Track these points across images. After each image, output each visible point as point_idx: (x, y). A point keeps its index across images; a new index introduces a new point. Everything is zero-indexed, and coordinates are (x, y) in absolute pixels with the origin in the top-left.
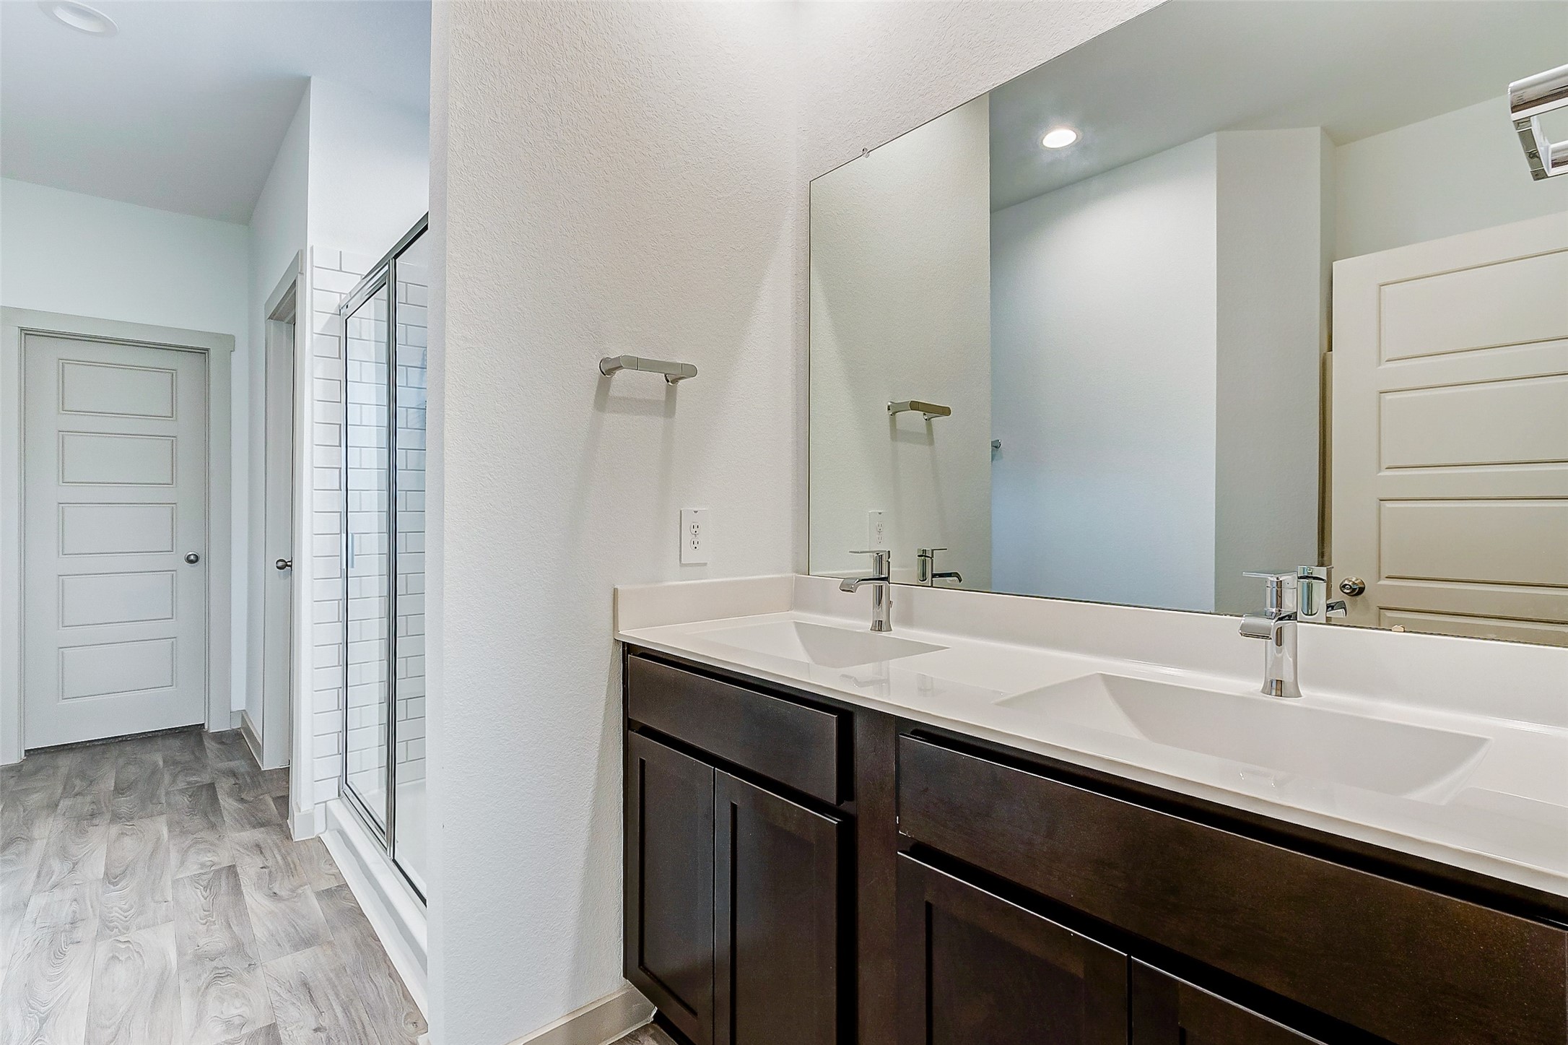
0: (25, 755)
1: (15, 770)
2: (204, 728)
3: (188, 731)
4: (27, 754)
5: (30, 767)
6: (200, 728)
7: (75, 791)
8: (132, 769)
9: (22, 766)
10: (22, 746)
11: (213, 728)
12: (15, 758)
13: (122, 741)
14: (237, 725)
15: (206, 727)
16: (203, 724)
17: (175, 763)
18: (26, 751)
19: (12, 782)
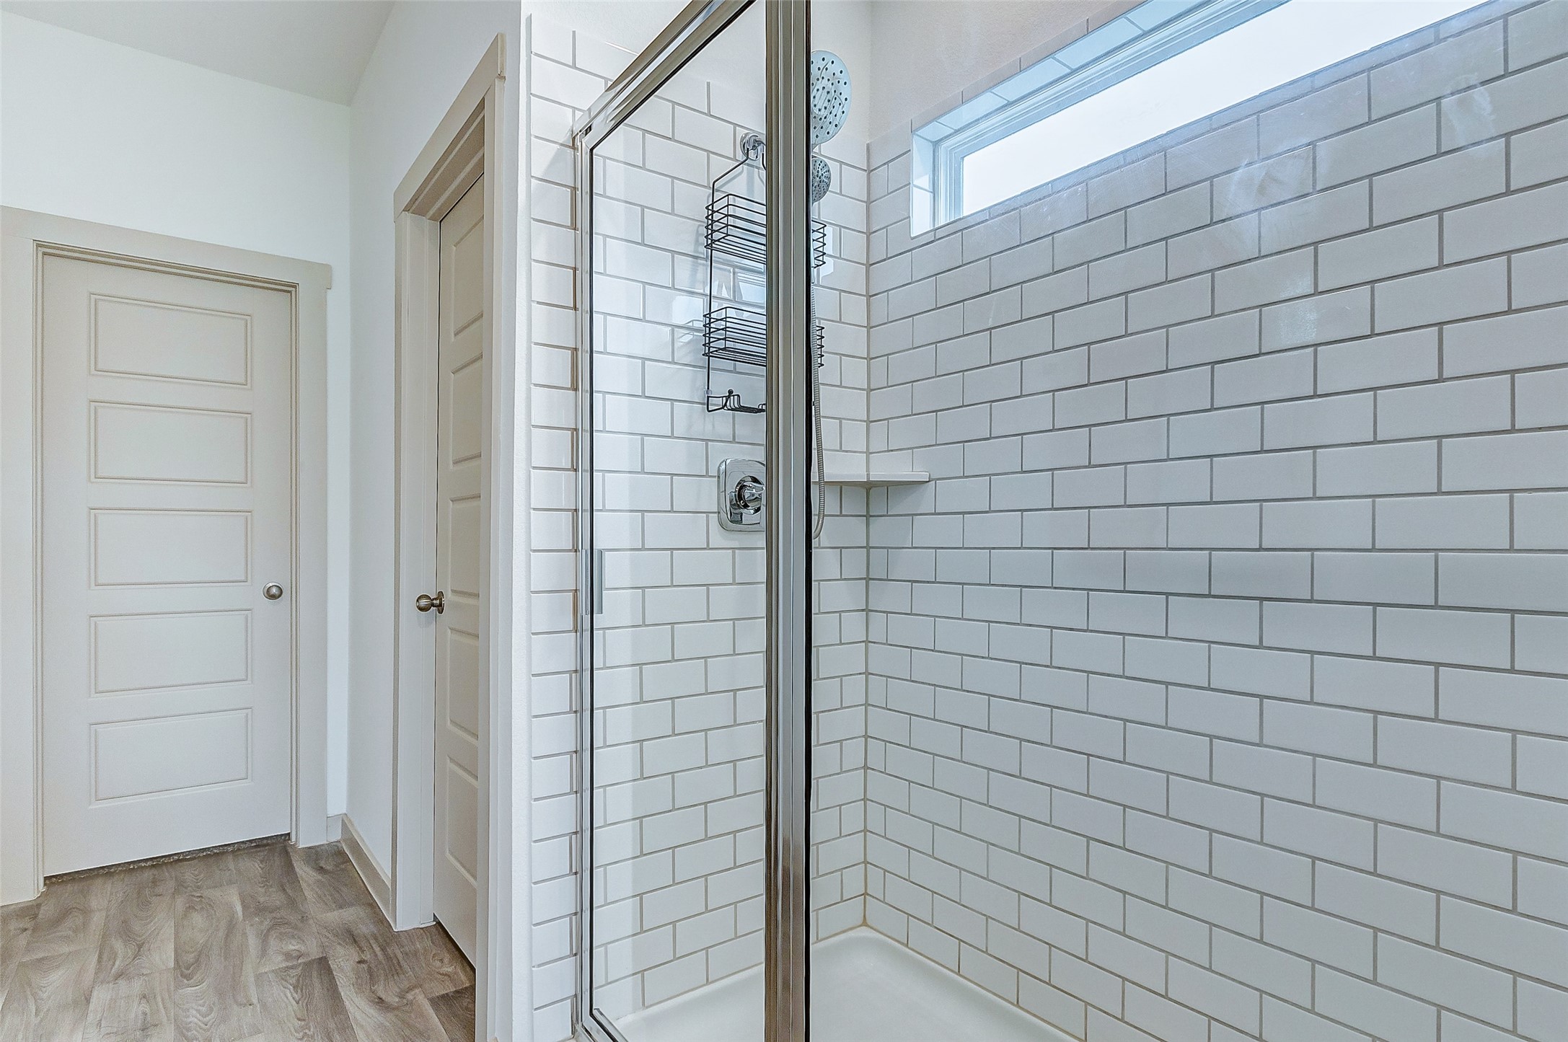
0: (45, 884)
1: (29, 911)
2: (289, 839)
3: (268, 845)
4: (47, 882)
5: (47, 911)
6: (285, 840)
7: (116, 966)
8: (198, 919)
9: (39, 906)
10: (40, 871)
11: (304, 840)
12: (29, 891)
13: (179, 860)
14: (336, 836)
15: (293, 839)
16: (289, 834)
17: (261, 910)
18: (46, 878)
19: (23, 941)
